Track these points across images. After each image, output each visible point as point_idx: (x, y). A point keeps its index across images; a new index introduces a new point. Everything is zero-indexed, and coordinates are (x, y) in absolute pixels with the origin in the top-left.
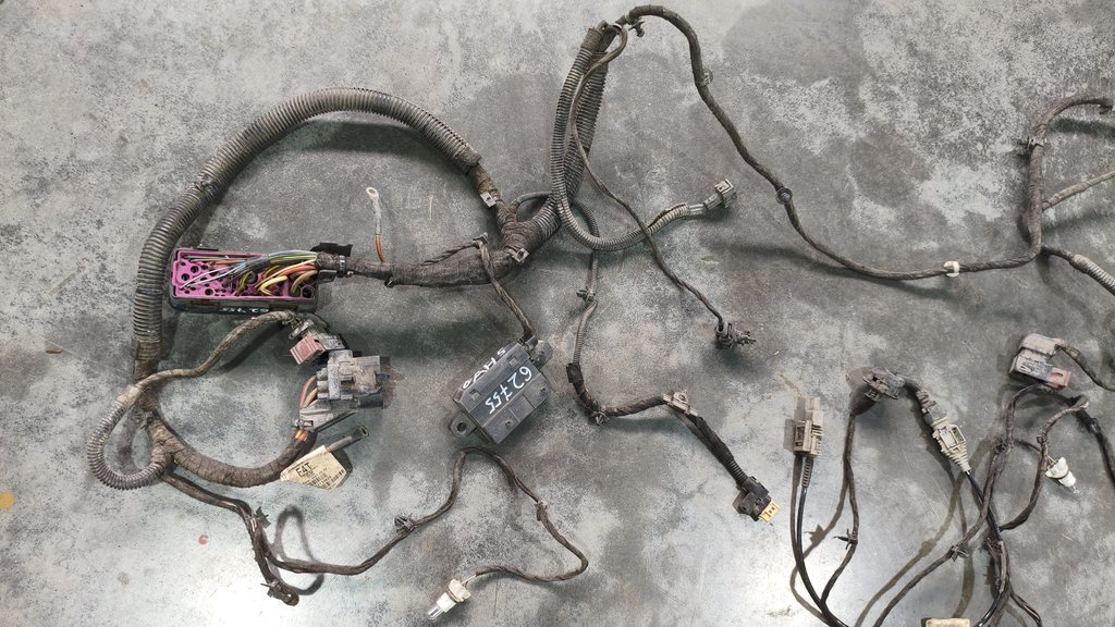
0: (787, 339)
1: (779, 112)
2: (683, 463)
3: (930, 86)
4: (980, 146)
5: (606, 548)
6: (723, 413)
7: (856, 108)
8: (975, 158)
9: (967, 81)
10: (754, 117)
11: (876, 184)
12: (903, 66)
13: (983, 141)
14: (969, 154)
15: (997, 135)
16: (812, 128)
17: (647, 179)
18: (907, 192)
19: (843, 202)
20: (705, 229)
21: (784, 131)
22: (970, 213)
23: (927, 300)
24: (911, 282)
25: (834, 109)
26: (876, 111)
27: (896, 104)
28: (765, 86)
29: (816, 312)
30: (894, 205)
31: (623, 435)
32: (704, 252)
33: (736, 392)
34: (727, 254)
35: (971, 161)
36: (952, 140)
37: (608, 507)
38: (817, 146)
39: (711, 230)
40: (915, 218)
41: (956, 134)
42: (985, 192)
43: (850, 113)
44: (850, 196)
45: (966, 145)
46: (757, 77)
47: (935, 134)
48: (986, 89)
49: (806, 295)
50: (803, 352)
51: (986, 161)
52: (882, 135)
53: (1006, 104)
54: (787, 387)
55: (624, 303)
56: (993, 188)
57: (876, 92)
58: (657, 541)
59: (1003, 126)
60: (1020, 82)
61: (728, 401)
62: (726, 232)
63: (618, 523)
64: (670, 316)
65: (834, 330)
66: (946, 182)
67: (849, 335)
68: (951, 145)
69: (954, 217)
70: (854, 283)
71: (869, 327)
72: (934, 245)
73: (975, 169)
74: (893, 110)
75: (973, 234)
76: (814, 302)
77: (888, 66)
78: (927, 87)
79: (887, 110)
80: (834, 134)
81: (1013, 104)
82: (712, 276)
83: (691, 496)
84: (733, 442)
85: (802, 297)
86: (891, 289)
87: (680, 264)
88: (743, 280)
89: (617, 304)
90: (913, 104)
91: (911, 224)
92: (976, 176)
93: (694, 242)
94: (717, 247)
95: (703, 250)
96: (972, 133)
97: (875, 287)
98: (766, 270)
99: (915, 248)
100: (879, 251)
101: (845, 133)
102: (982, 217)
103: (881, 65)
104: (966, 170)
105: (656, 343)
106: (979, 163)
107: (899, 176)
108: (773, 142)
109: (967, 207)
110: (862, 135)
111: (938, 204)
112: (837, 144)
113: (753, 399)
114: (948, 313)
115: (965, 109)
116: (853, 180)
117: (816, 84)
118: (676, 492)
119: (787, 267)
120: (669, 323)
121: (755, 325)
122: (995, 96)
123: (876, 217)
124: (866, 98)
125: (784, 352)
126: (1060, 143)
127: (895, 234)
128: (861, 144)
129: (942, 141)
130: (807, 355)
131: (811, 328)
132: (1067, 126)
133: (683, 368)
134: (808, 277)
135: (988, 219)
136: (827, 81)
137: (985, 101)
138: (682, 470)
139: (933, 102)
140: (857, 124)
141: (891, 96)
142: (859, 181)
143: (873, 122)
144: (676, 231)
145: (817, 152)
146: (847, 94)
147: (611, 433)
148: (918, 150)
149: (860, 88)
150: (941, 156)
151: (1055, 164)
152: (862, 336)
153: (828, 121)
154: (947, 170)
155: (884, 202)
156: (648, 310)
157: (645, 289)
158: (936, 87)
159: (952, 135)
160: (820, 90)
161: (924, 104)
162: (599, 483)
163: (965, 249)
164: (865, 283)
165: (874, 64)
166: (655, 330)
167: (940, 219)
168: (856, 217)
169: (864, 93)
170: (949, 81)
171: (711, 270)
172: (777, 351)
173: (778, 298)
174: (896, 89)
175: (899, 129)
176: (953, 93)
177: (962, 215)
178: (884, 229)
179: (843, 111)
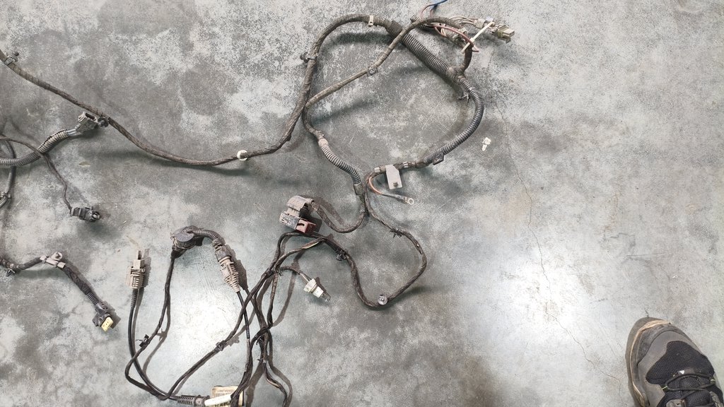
0: (132, 212)
1: (134, 58)
2: (64, 296)
3: (242, 24)
4: (277, 63)
5: (17, 348)
6: (89, 262)
7: (187, 47)
8: (273, 72)
9: (270, 16)
10: (117, 64)
11: (199, 101)
12: (223, 12)
13: (279, 59)
14: (268, 71)
15: (290, 53)
16: (156, 66)
17: (47, 116)
18: (220, 103)
19: (175, 115)
20: (82, 144)
21: (136, 71)
22: (266, 113)
23: (230, 178)
24: (220, 166)
25: (172, 50)
26: (202, 48)
27: (216, 41)
28: (125, 41)
29: (152, 192)
30: (211, 114)
31: (28, 280)
32: (82, 159)
33: (97, 249)
34: (96, 159)
35: (269, 76)
36: (256, 62)
37: (19, 324)
38: (158, 78)
39: (86, 145)
40: (225, 121)
41: (259, 57)
42: (278, 97)
43: (183, 52)
44: (180, 111)
45: (266, 64)
46: (120, 36)
47: (244, 59)
48: (285, 20)
49: (147, 182)
50: (142, 220)
51: (281, 74)
52: (204, 64)
53: (299, 29)
54: (131, 243)
55: (31, 197)
56: (284, 93)
57: (203, 35)
58: (47, 343)
59: (296, 46)
60: (312, 10)
61: (93, 255)
62: (96, 145)
63: (24, 333)
64: (59, 203)
65: (164, 204)
66: (249, 93)
67: (174, 206)
68: (255, 65)
69: (254, 117)
70: (180, 170)
71: (188, 199)
72: (238, 139)
73: (271, 80)
74: (214, 45)
75: (267, 128)
76: (151, 186)
77: (211, 13)
78: (240, 25)
79: (209, 46)
80: (170, 68)
81: (305, 28)
82: (86, 175)
83: (67, 316)
84: (95, 281)
85: (144, 183)
86: (205, 172)
87: (66, 169)
88: (106, 176)
89: (26, 199)
90: (229, 39)
91: (222, 125)
92: (272, 86)
93: (75, 153)
94: (89, 155)
95: (81, 158)
96: (272, 54)
97: (195, 171)
98: (120, 168)
99: (224, 143)
100: (199, 147)
101: (179, 67)
102: (274, 115)
103: (207, 15)
104: (264, 82)
105: (50, 221)
106: (275, 77)
107: (215, 93)
108: (128, 79)
109: (264, 109)
110: (190, 66)
111: (242, 109)
112: (173, 76)
113: (109, 253)
114: (244, 185)
115: (267, 37)
116: (182, 99)
117: (160, 35)
118: (59, 313)
119: (134, 164)
120: (58, 208)
121: (112, 204)
122: (291, 23)
123: (197, 123)
124: (195, 39)
125: (130, 221)
126: (340, 52)
127: (211, 134)
128: (190, 74)
129: (248, 63)
130: (145, 222)
131: (148, 203)
132: (346, 39)
133: (65, 237)
134: (148, 169)
135: (279, 117)
136: (168, 31)
137: (283, 29)
138: (63, 300)
139: (243, 36)
140: (188, 59)
141: (213, 35)
142: (186, 99)
143: (199, 57)
144: (64, 148)
145: (158, 83)
146: (181, 39)
147: (21, 279)
148: (230, 72)
149: (191, 33)
150: (247, 74)
151: (334, 70)
152: (183, 205)
153: (167, 60)
154: (250, 83)
155: (203, 112)
156: (45, 201)
157: (44, 188)
158: (246, 24)
159: (256, 58)
160: (162, 39)
161: (237, 38)
162: (13, 310)
163: (260, 139)
164: (187, 169)
165: (201, 14)
166: (49, 213)
167: (243, 120)
168: (183, 125)
169: (193, 36)
170: (257, 18)
171: (85, 171)
172: (126, 221)
173: (127, 186)
174: (216, 30)
175: (217, 59)
176: (259, 27)
177: (260, 115)
178: (202, 132)
179: (178, 51)
